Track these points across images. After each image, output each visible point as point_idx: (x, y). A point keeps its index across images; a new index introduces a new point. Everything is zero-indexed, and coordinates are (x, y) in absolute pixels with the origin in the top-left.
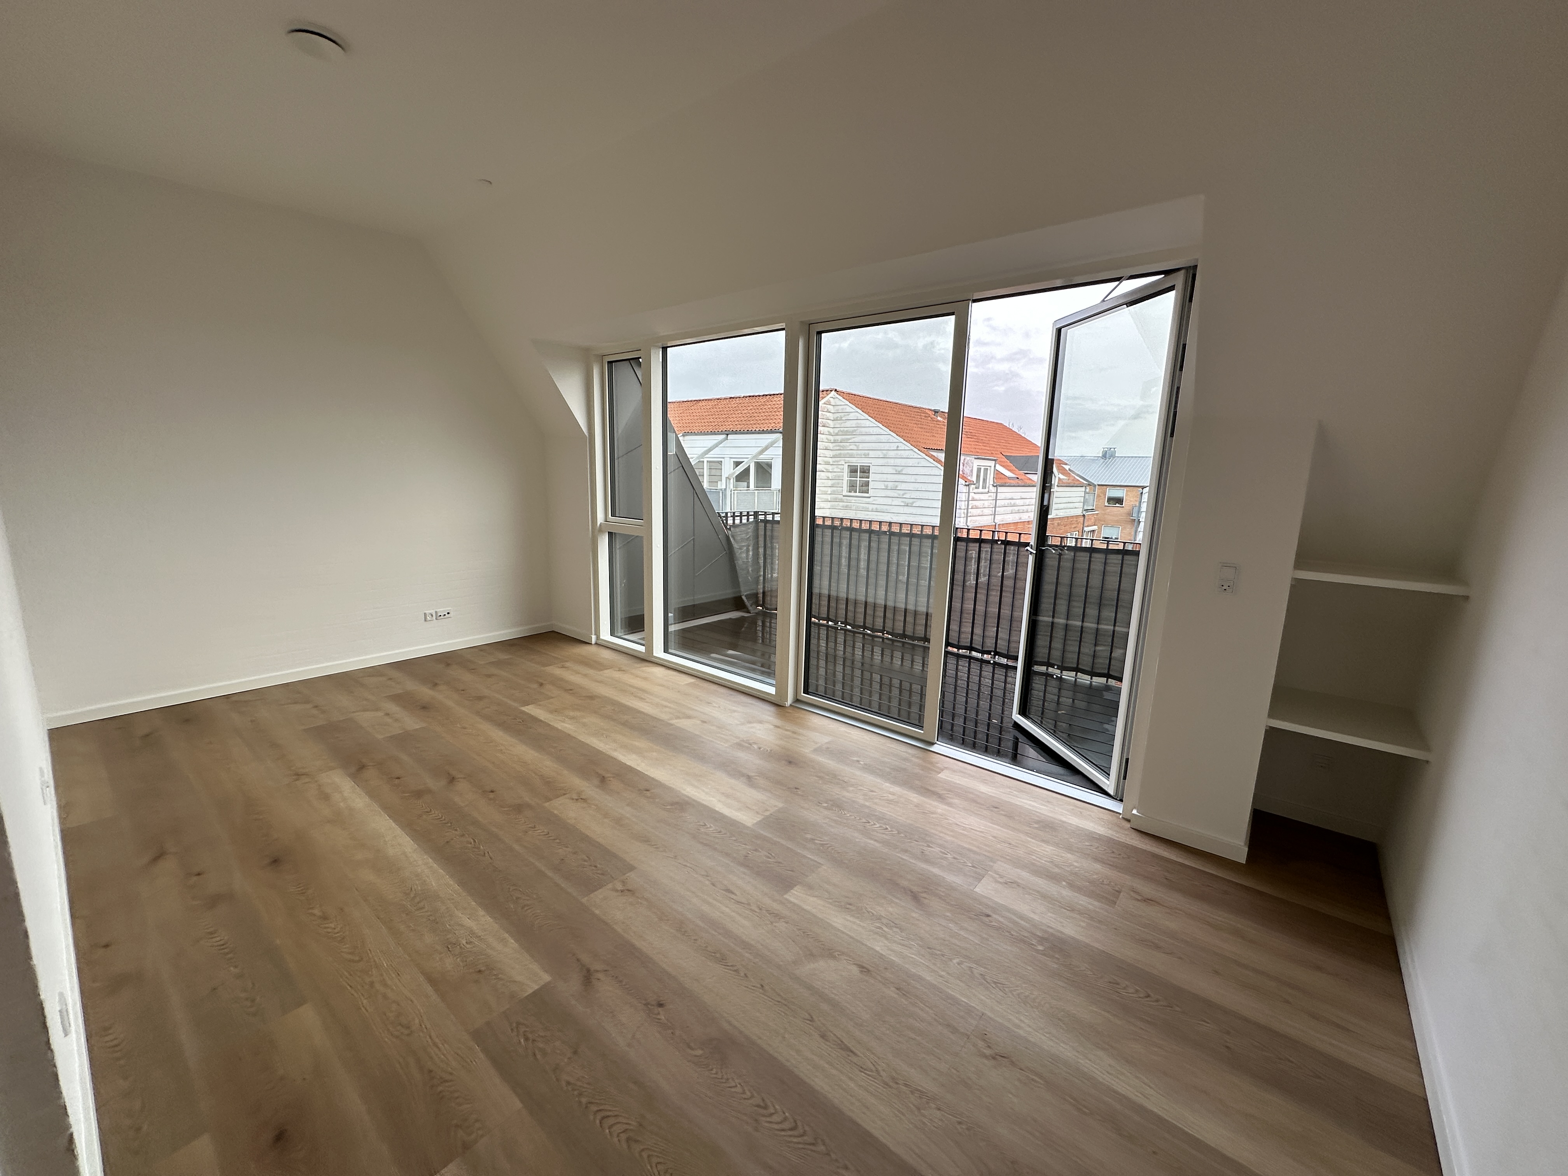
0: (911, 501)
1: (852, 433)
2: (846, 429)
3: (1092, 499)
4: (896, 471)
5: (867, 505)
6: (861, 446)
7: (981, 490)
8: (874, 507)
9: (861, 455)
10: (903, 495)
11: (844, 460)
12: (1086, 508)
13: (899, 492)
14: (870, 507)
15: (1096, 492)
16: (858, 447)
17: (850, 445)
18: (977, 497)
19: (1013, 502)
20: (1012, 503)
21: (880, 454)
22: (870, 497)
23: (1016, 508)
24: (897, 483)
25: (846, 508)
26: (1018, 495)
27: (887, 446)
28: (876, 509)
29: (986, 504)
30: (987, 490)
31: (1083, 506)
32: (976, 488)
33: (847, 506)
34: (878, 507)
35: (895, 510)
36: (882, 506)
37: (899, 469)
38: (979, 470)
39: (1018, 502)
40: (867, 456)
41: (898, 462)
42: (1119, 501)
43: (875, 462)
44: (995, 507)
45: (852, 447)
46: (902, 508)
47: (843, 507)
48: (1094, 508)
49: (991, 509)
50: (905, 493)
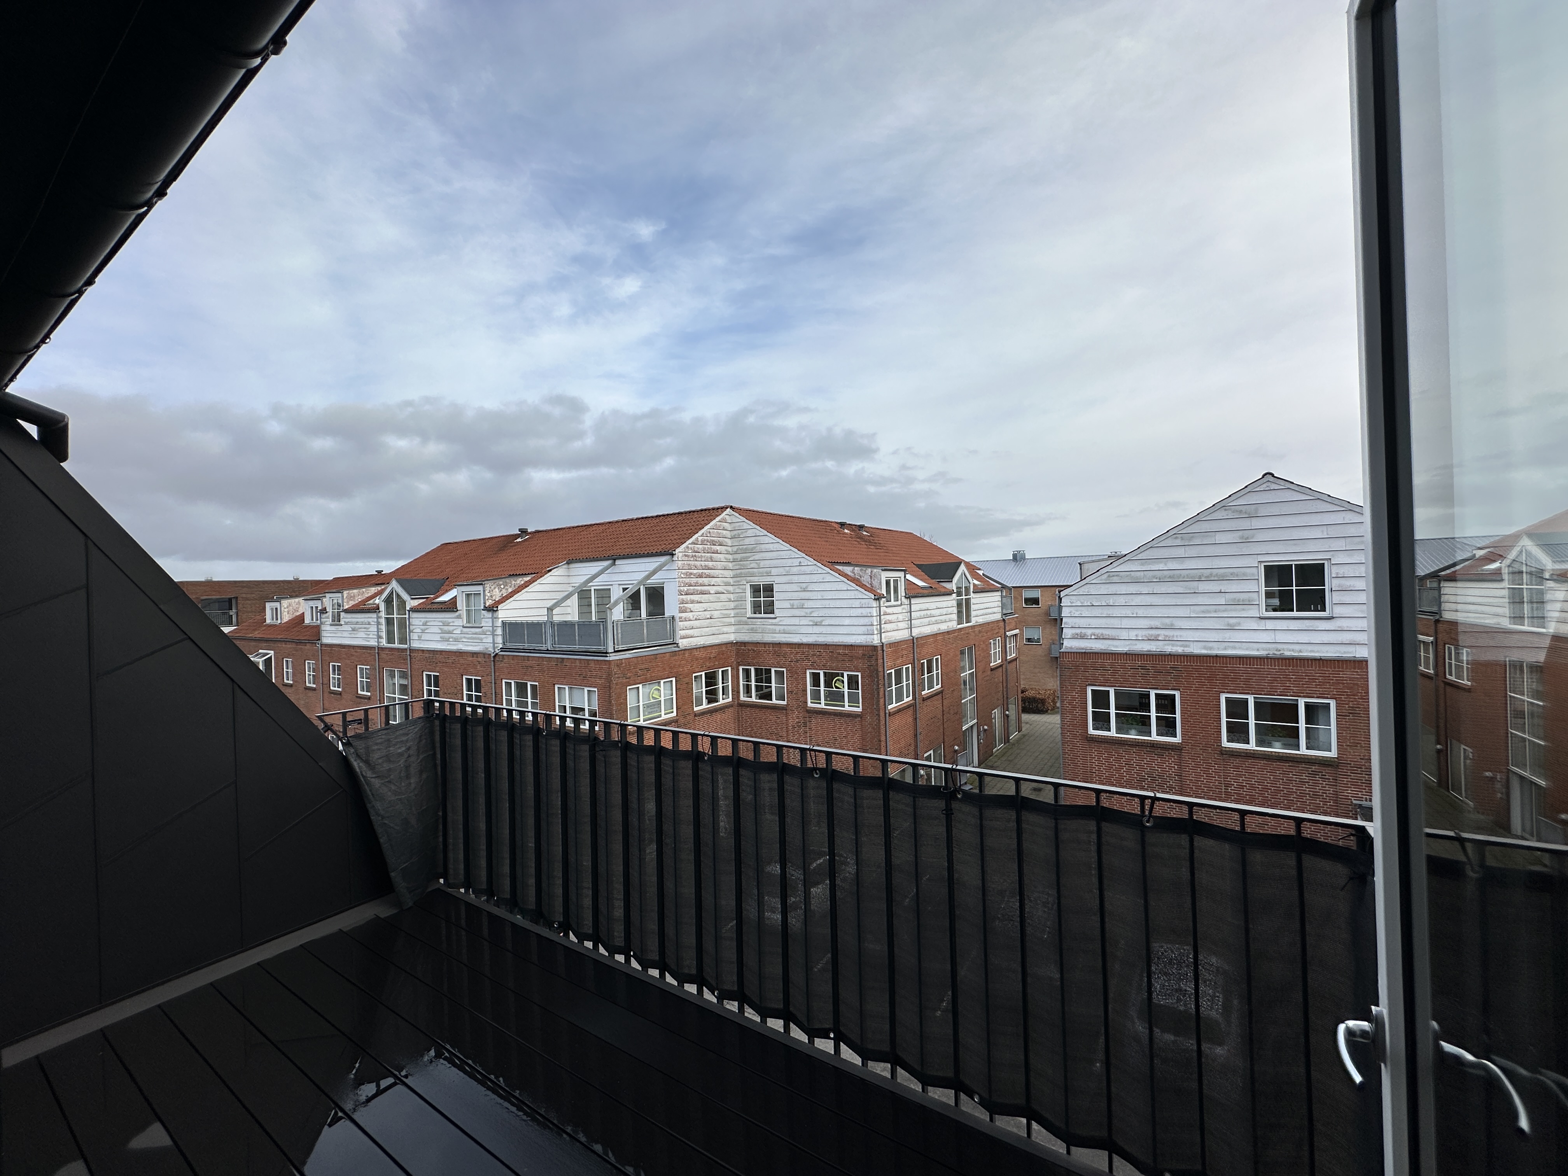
0: (819, 619)
1: (752, 551)
2: (745, 547)
3: (1010, 603)
4: (801, 588)
5: (773, 627)
6: (762, 564)
7: (893, 603)
8: (782, 628)
9: (762, 573)
10: (811, 613)
11: (746, 580)
12: (1005, 612)
13: (807, 610)
14: (778, 628)
15: (1013, 595)
16: (759, 565)
17: (751, 563)
18: (889, 610)
19: (929, 612)
20: (929, 614)
21: (781, 571)
22: (775, 618)
23: (933, 619)
24: (803, 601)
25: (753, 631)
26: (933, 606)
27: (789, 562)
28: (784, 630)
29: (901, 617)
30: (899, 603)
31: (1002, 610)
32: (888, 601)
33: (752, 629)
34: (785, 627)
35: (804, 630)
36: (789, 627)
37: (804, 585)
38: (888, 583)
39: (933, 612)
40: (769, 574)
41: (802, 578)
42: (1036, 601)
43: (777, 580)
44: (911, 620)
45: (752, 566)
46: (810, 627)
47: (748, 630)
48: (1013, 611)
49: (907, 622)
50: (813, 612)
